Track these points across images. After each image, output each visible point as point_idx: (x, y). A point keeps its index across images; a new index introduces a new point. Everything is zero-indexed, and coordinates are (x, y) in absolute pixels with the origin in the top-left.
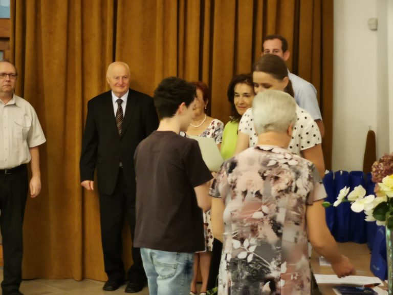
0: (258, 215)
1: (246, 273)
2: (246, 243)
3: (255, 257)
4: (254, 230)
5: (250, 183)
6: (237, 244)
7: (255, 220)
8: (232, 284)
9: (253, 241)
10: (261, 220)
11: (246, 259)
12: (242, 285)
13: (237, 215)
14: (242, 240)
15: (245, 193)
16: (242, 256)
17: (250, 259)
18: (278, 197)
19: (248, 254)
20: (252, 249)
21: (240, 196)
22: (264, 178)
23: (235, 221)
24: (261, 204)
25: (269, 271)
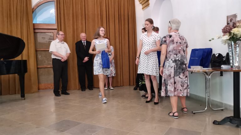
0: (180, 48)
1: (179, 63)
2: (178, 56)
3: (181, 59)
4: (179, 52)
5: (178, 40)
6: (175, 56)
7: (180, 49)
8: (175, 66)
9: (180, 55)
10: (181, 50)
11: (179, 59)
12: (178, 66)
13: (175, 48)
14: (177, 55)
15: (177, 42)
16: (177, 59)
17: (180, 59)
18: (184, 44)
19: (179, 58)
20: (180, 57)
21: (175, 43)
22: (181, 39)
23: (174, 50)
24: (181, 46)
25: (185, 62)
